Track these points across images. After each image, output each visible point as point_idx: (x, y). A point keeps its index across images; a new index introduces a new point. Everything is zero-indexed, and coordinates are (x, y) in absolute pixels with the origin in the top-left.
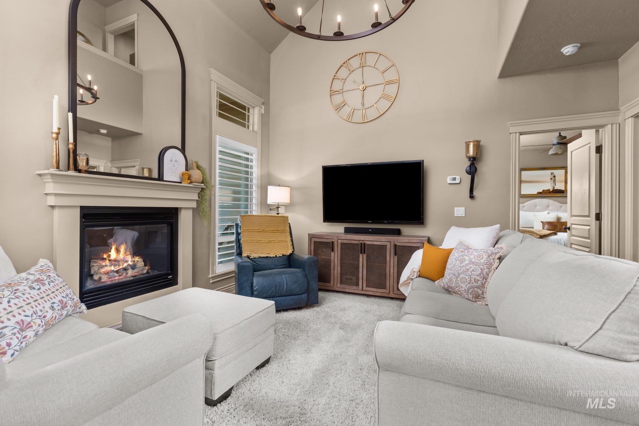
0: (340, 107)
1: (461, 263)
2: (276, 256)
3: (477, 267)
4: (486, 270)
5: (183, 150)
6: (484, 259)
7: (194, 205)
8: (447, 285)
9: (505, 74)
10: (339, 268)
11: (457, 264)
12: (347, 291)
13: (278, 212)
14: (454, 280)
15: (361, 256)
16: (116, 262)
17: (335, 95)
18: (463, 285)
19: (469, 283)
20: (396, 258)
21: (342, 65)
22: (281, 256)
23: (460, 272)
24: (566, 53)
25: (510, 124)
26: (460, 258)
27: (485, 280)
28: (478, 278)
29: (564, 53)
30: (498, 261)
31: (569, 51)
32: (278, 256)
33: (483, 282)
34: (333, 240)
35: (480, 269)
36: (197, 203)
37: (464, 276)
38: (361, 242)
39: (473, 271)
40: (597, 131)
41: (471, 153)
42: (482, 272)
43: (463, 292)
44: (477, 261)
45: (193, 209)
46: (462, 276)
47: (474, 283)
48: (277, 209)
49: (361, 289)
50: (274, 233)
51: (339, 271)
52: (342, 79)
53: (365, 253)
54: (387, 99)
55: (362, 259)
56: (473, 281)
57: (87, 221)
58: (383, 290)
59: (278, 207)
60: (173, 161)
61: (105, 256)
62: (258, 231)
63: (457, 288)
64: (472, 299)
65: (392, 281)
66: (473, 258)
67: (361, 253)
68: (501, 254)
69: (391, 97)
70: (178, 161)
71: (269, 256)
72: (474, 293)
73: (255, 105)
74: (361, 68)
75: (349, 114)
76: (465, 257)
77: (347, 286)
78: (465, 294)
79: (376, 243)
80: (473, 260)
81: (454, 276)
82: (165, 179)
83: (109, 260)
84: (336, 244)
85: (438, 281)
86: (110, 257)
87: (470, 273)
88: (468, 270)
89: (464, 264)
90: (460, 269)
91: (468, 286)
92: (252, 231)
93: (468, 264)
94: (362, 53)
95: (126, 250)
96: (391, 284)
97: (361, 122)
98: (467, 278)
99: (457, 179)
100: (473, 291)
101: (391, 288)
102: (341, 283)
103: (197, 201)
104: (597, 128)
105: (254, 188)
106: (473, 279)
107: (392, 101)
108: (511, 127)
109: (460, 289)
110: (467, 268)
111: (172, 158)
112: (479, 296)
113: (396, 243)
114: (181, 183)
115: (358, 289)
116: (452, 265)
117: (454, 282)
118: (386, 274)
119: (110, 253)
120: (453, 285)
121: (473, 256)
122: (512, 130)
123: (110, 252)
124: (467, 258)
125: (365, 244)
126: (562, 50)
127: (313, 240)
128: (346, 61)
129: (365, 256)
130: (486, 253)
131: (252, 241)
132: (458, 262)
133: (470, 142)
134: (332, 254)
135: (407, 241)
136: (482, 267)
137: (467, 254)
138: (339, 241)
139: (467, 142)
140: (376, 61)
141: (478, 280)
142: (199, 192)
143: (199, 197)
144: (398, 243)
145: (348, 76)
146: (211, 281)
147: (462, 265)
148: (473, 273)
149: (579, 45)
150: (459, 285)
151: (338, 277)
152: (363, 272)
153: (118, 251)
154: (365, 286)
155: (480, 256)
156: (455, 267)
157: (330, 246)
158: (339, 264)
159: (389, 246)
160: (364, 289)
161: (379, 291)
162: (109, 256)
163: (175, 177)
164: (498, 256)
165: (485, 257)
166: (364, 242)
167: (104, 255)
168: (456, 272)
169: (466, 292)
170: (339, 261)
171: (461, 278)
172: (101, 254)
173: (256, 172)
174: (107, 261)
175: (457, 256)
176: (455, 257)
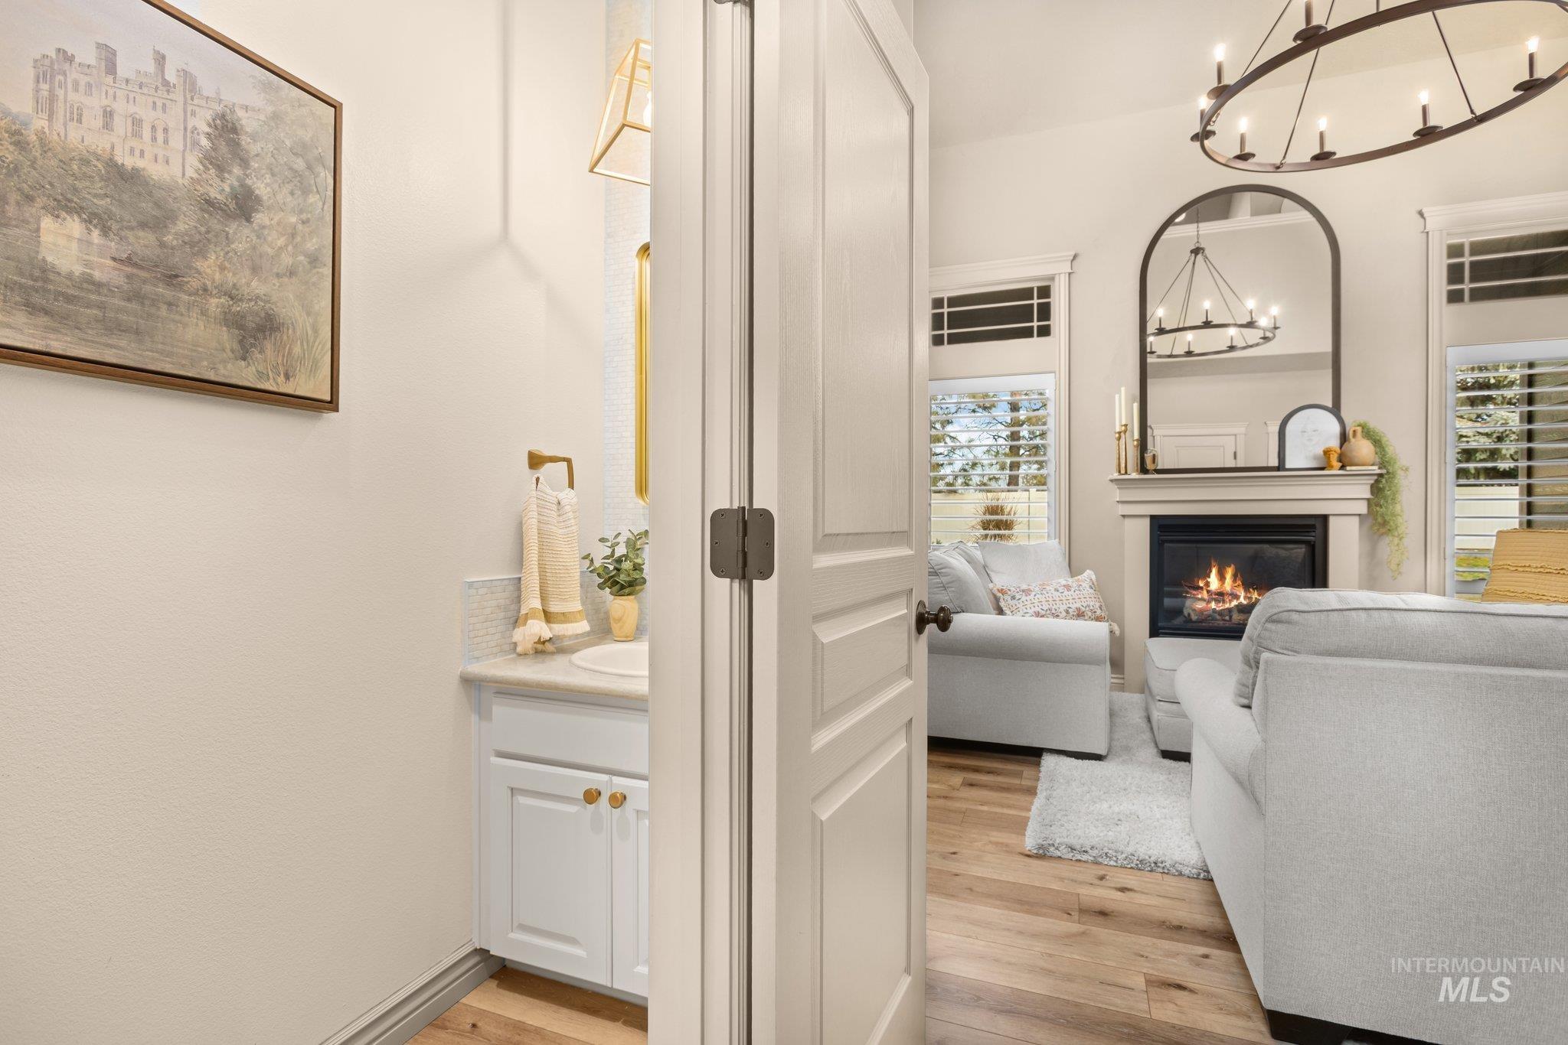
5: (1336, 409)
16: (1220, 595)
36: (1369, 506)
45: (1360, 514)
57: (1162, 534)
61: (1201, 584)
70: (1322, 429)
82: (1290, 466)
83: (1208, 592)
86: (1209, 586)
95: (1235, 577)
103: (1368, 500)
111: (1305, 425)
119: (1209, 580)
123: (1209, 578)
142: (1373, 482)
153: (1222, 577)
162: (1207, 584)
167: (1200, 582)
172: (1196, 579)
174: (1205, 592)
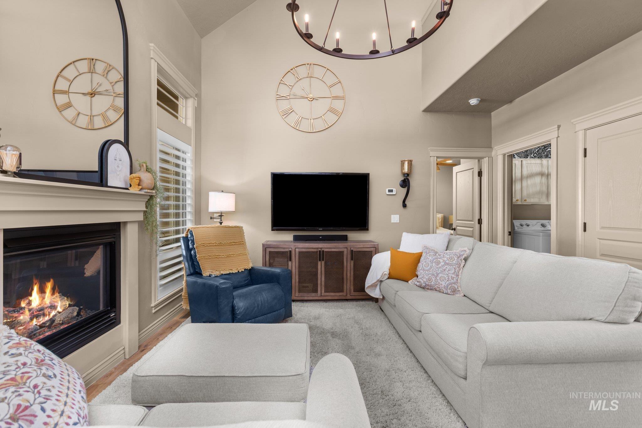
0: (288, 113)
1: (438, 265)
2: (238, 271)
3: (452, 267)
4: (457, 269)
6: (455, 260)
7: (140, 217)
8: (425, 283)
9: (429, 110)
10: (297, 277)
11: (434, 266)
12: (306, 298)
13: (222, 221)
14: (433, 279)
15: (319, 263)
17: (282, 100)
18: (443, 283)
19: (448, 280)
20: (352, 262)
21: (289, 71)
22: (243, 270)
23: (438, 272)
24: (472, 104)
25: (430, 149)
26: (434, 261)
27: (457, 277)
28: (453, 276)
29: (471, 103)
30: (463, 261)
31: (474, 103)
32: (240, 271)
33: (457, 278)
34: (291, 249)
35: (453, 268)
36: (145, 215)
37: (442, 275)
38: (320, 249)
39: (449, 270)
40: (479, 161)
41: (406, 170)
42: (455, 271)
43: (443, 288)
44: (450, 262)
45: (139, 222)
46: (440, 275)
47: (451, 280)
48: (220, 218)
49: (320, 295)
50: (232, 246)
51: (297, 280)
52: (289, 85)
53: (323, 260)
54: (335, 113)
55: (321, 266)
56: (450, 279)
57: (8, 250)
58: (341, 294)
59: (221, 216)
60: (118, 159)
61: (23, 305)
62: (215, 244)
63: (437, 286)
64: (450, 293)
65: (348, 285)
66: (446, 260)
67: (320, 260)
68: (465, 255)
69: (338, 111)
70: (122, 160)
71: (231, 272)
72: (452, 288)
73: (190, 95)
74: (308, 79)
75: (297, 122)
76: (439, 259)
77: (305, 294)
78: (444, 289)
79: (333, 250)
80: (447, 262)
81: (433, 276)
82: (109, 185)
84: (293, 253)
85: (411, 281)
86: (31, 305)
87: (447, 272)
88: (445, 270)
89: (440, 265)
90: (438, 270)
91: (447, 283)
92: (208, 245)
93: (444, 265)
94: (310, 64)
96: (348, 287)
97: (309, 131)
98: (445, 276)
99: (394, 191)
100: (451, 287)
101: (348, 291)
102: (300, 291)
103: (145, 211)
104: (479, 159)
105: (189, 193)
106: (450, 277)
107: (339, 116)
108: (431, 152)
109: (439, 286)
110: (444, 268)
111: (116, 155)
112: (456, 290)
113: (352, 249)
114: (128, 189)
115: (316, 295)
116: (429, 267)
117: (433, 281)
118: (343, 278)
120: (433, 283)
121: (446, 258)
122: (432, 154)
123: (31, 296)
124: (441, 261)
125: (323, 251)
126: (469, 101)
127: (268, 250)
128: (294, 68)
129: (323, 263)
130: (456, 256)
131: (210, 257)
132: (434, 264)
133: (405, 161)
134: (290, 263)
135: (362, 246)
136: (454, 267)
137: (439, 257)
138: (297, 250)
139: (403, 161)
140: (323, 75)
141: (454, 278)
142: (147, 200)
143: (147, 207)
144: (354, 249)
145: (295, 84)
146: (154, 311)
147: (439, 266)
148: (449, 272)
149: (480, 99)
150: (439, 283)
151: (296, 286)
152: (321, 279)
153: (43, 293)
154: (323, 291)
155: (452, 258)
156: (433, 268)
157: (288, 255)
158: (297, 273)
159: (346, 252)
160: (323, 294)
161: (337, 295)
162: (29, 303)
163: (120, 181)
164: (463, 257)
165: (456, 259)
166: (322, 249)
167: (22, 303)
168: (434, 273)
169: (445, 288)
170: (297, 270)
171: (441, 277)
173: (189, 174)
175: (432, 259)
176: (429, 260)
